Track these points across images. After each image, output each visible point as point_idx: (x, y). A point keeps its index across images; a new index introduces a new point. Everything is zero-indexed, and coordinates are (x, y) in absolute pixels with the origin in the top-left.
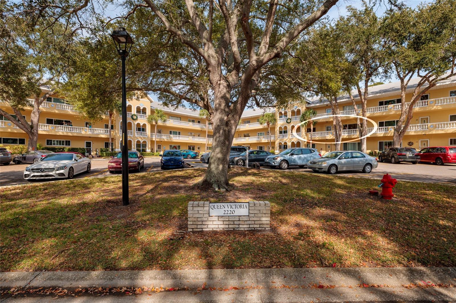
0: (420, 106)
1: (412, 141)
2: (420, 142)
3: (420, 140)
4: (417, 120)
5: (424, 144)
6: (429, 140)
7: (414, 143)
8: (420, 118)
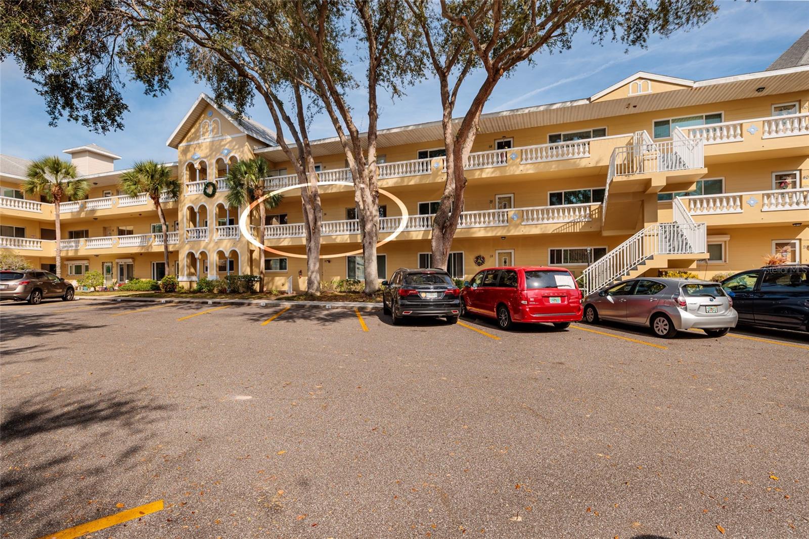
0: (493, 163)
1: (482, 254)
2: (497, 255)
3: (497, 252)
4: (491, 202)
5: (505, 262)
6: (512, 251)
7: (486, 259)
8: (497, 196)
